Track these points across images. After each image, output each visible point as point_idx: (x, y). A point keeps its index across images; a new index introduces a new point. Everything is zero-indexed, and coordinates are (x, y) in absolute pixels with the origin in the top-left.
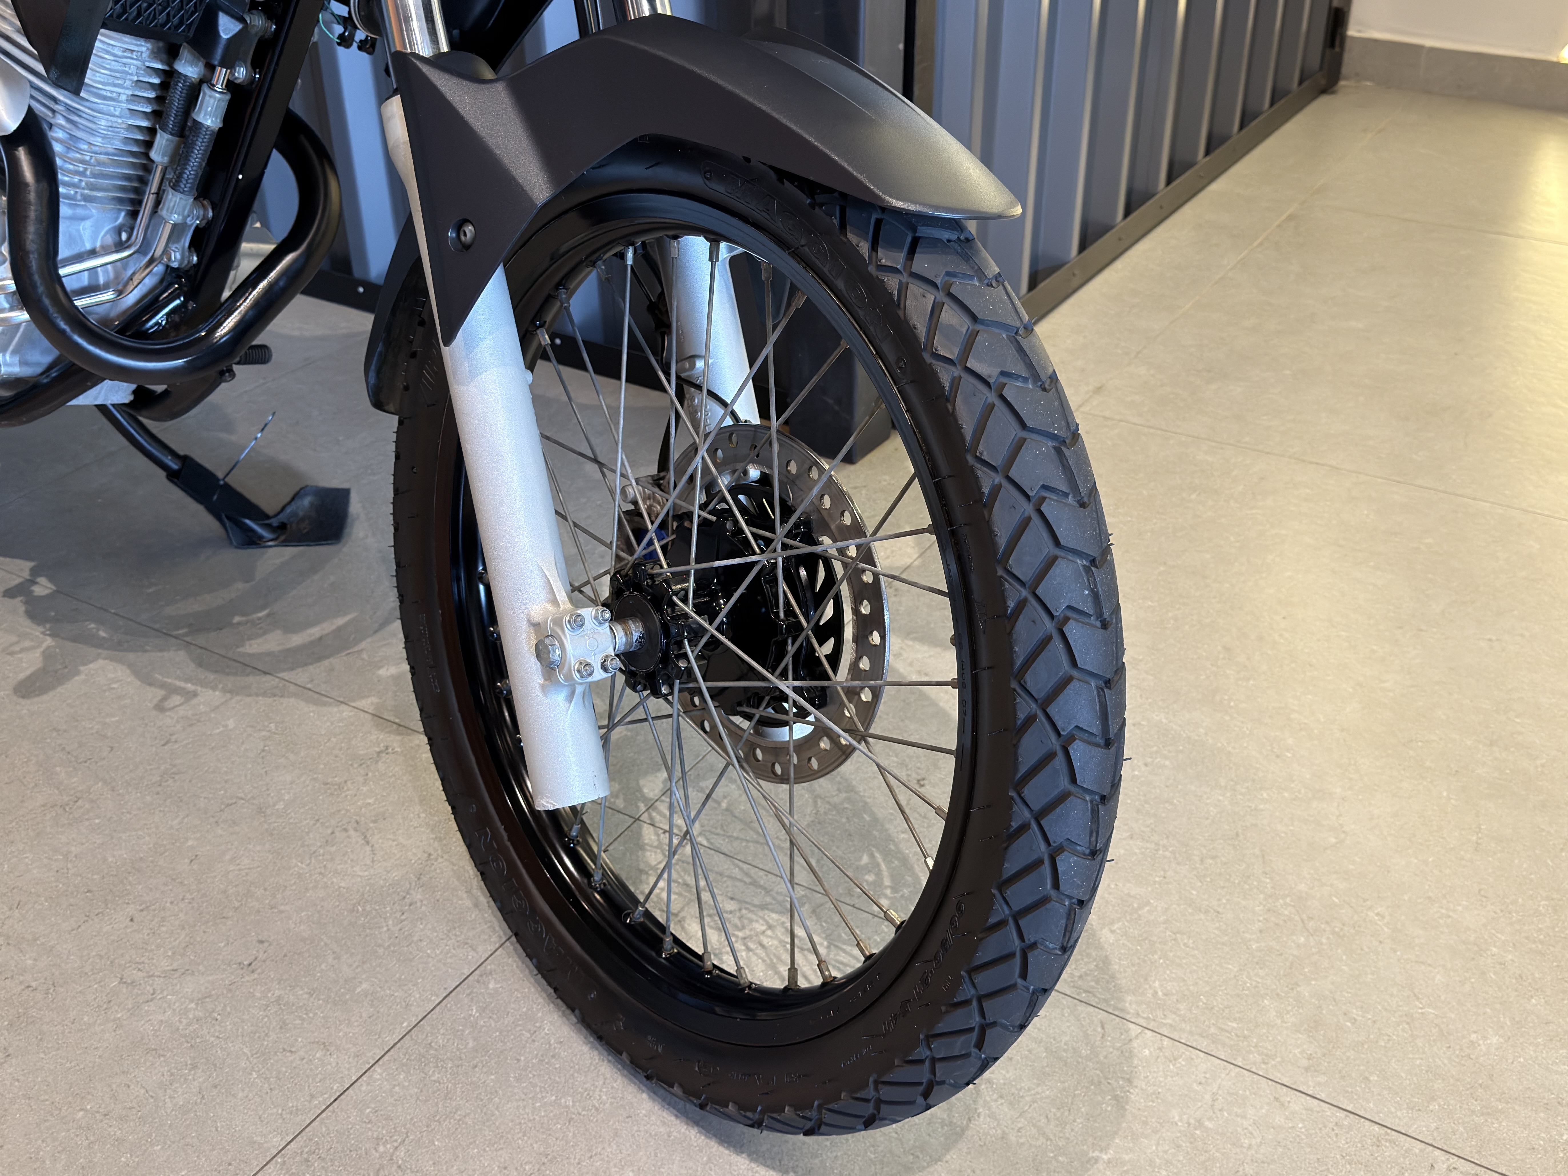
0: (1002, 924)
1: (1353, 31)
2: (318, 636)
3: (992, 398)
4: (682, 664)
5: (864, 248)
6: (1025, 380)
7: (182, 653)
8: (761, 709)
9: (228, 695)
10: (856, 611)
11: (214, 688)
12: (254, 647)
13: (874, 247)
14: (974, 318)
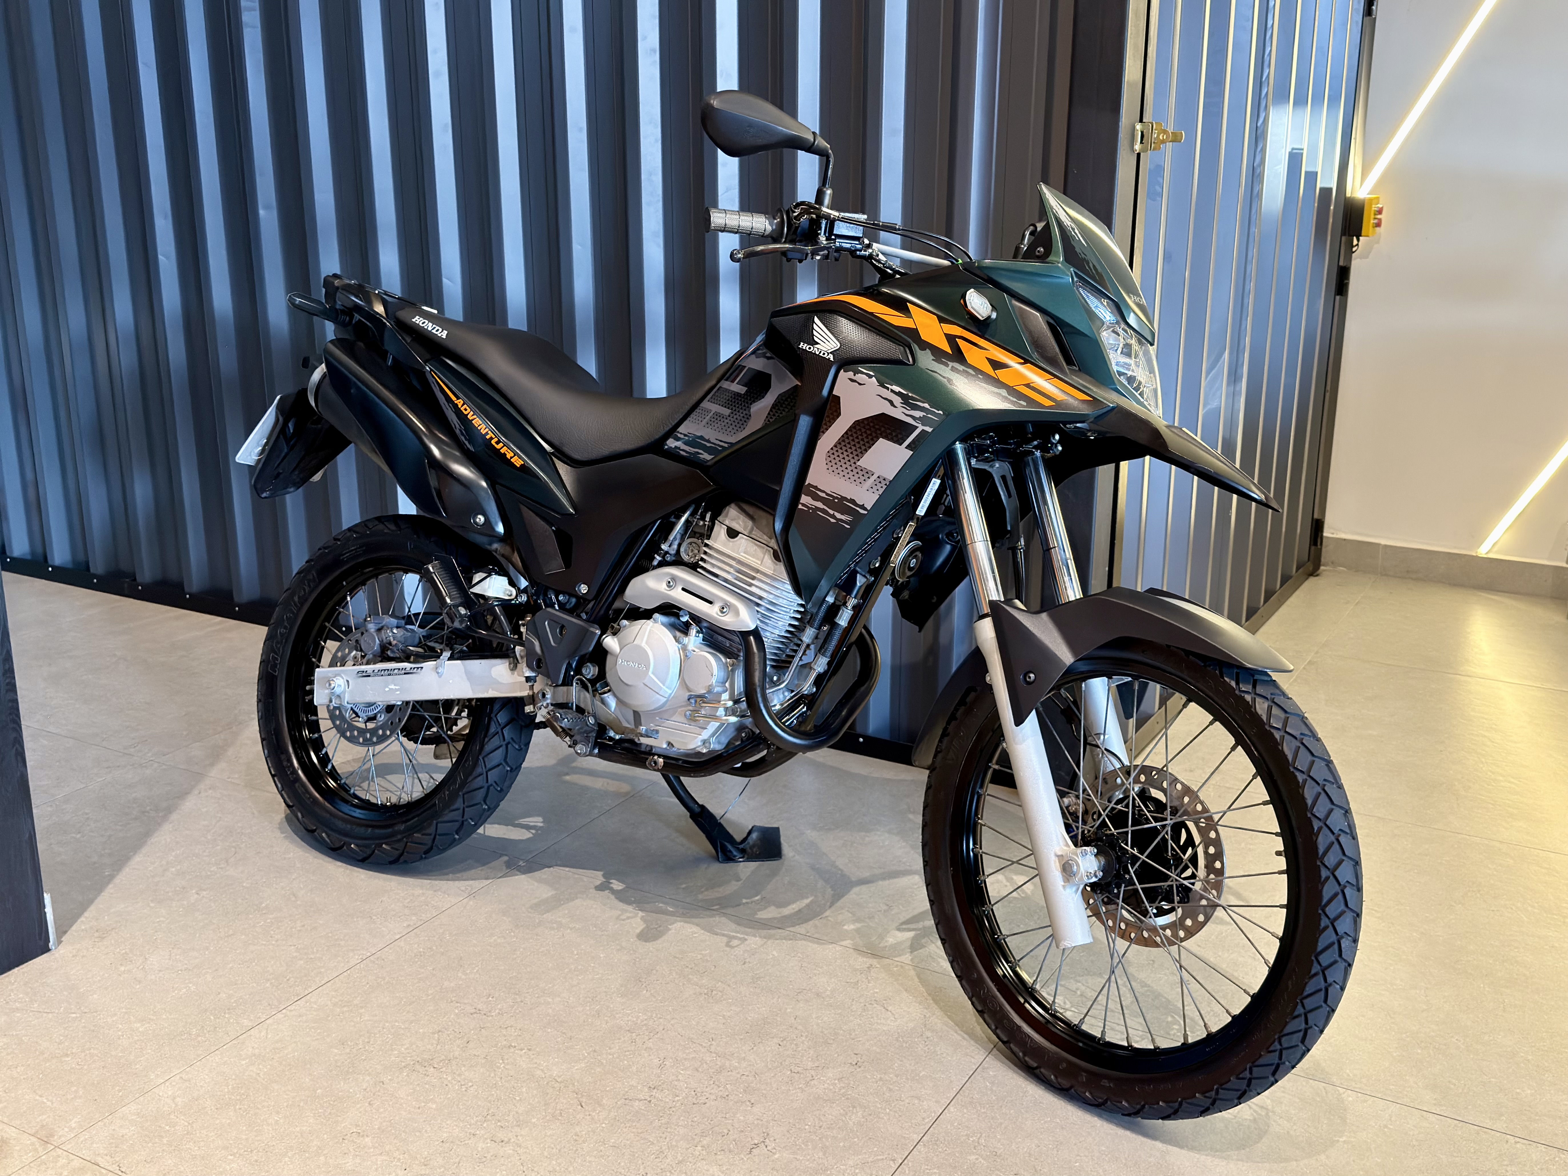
0: (1316, 974)
1: (1326, 533)
2: (797, 909)
3: (1299, 744)
4: (1127, 876)
5: (1233, 684)
6: (1310, 736)
7: (724, 918)
8: (1157, 902)
9: (765, 940)
10: (1206, 852)
11: (755, 936)
12: (763, 915)
13: (1237, 684)
14: (1286, 712)
